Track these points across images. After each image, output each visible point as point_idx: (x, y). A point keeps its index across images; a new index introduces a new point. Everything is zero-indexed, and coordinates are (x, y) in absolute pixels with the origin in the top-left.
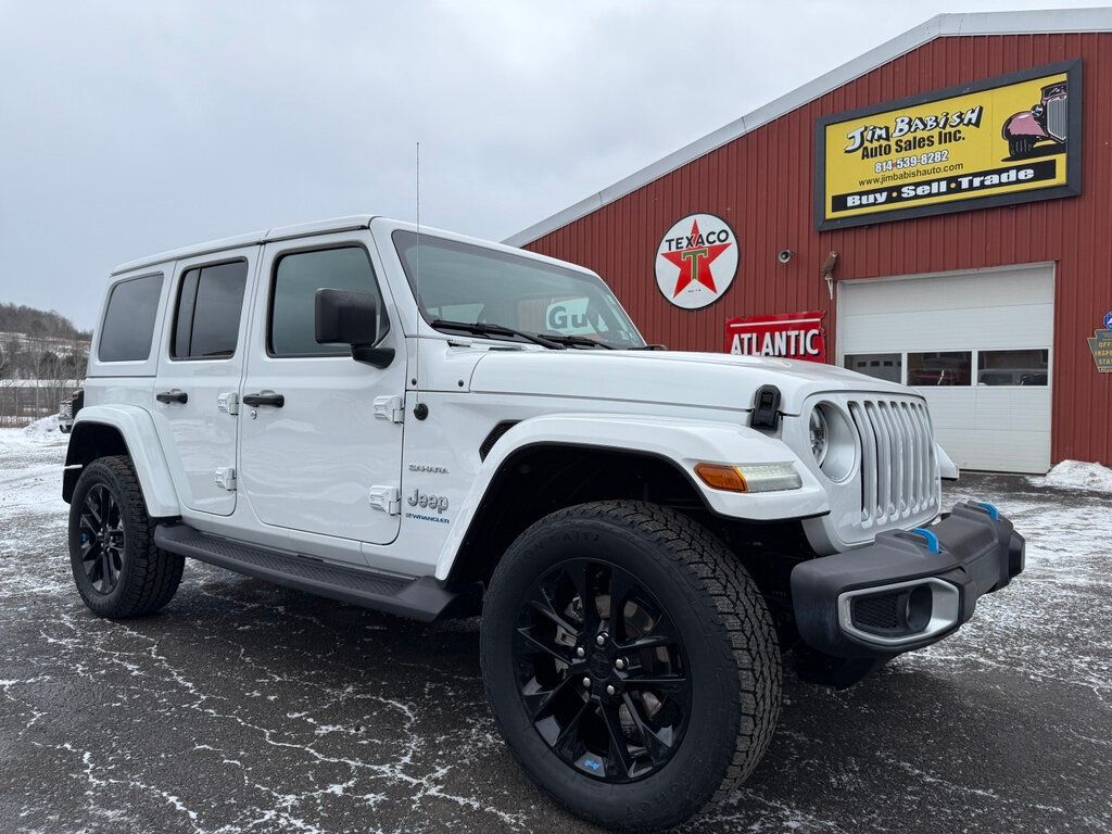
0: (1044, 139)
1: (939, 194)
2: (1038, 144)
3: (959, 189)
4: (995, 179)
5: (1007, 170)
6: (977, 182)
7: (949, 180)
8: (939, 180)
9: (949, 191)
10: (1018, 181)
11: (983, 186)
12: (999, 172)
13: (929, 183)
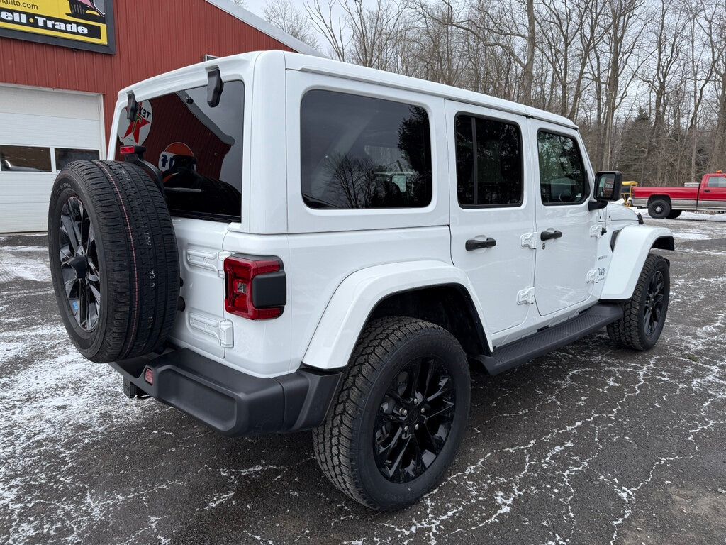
0: (92, 10)
1: (20, 23)
2: (88, 12)
3: (36, 25)
4: (63, 26)
5: (70, 22)
6: (50, 24)
7: (29, 15)
8: (20, 12)
9: (28, 24)
10: (78, 33)
11: (53, 29)
12: (66, 22)
13: (12, 12)
